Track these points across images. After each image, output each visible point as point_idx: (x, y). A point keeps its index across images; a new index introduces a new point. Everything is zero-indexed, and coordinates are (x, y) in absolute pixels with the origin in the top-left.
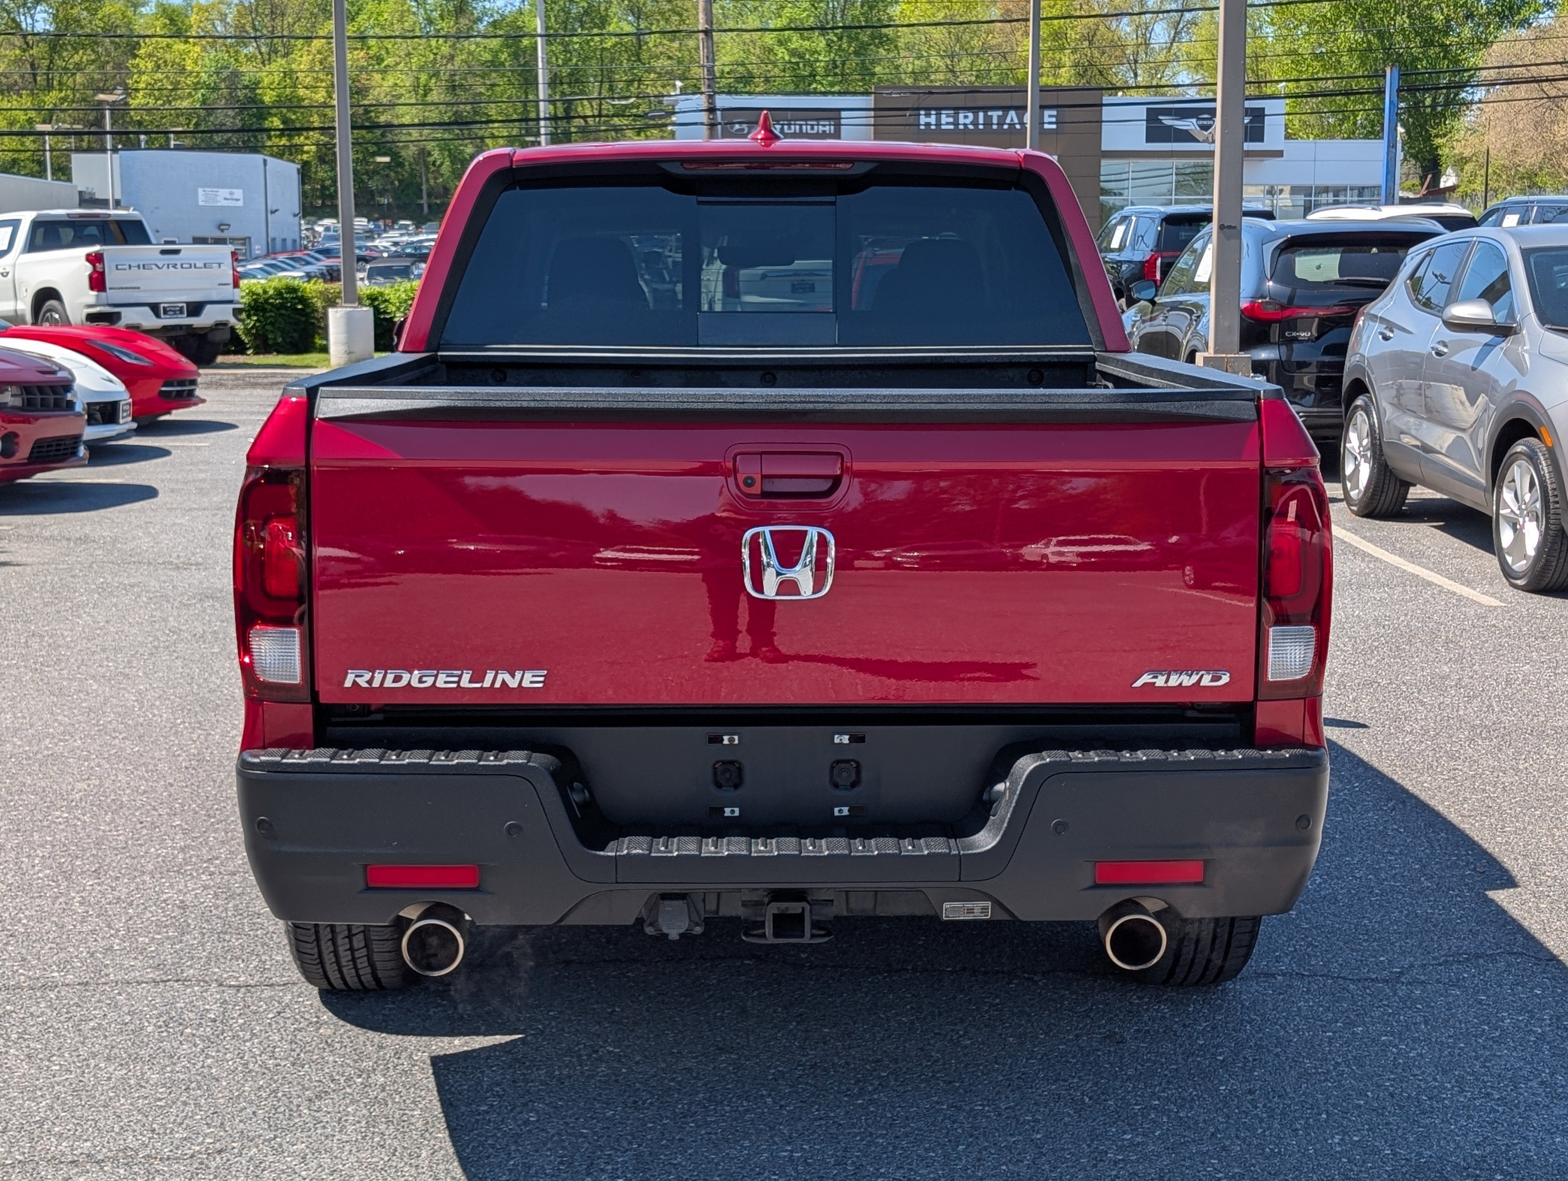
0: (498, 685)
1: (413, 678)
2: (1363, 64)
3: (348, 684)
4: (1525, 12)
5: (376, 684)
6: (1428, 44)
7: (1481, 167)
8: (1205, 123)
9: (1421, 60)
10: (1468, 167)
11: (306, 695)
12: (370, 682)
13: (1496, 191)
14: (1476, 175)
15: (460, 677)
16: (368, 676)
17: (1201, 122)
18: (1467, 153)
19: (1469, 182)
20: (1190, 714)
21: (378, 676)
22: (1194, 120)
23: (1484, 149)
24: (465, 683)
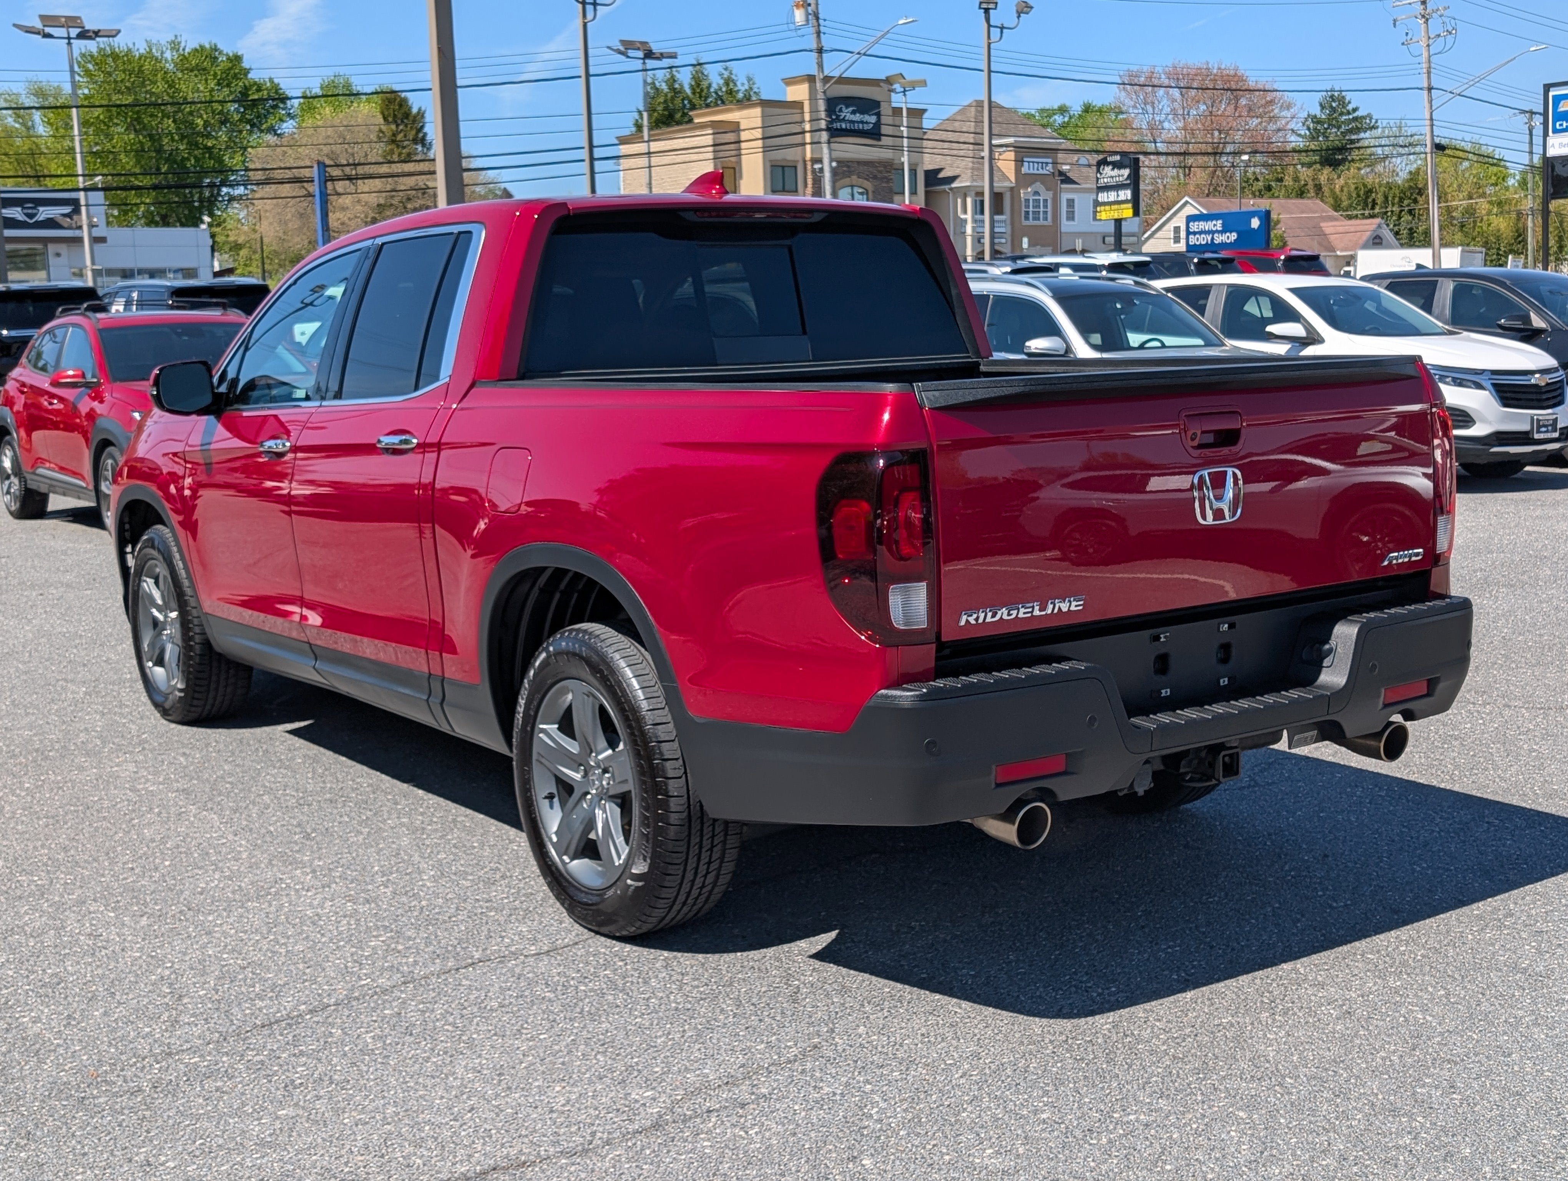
0: (1056, 611)
1: (1003, 613)
2: (138, 162)
3: (963, 623)
4: (271, 120)
5: (981, 621)
6: (193, 145)
7: (255, 252)
8: (30, 211)
9: (188, 159)
10: (243, 252)
11: (933, 638)
12: (977, 619)
13: (270, 273)
14: (251, 259)
15: (1033, 607)
16: (975, 616)
17: (26, 211)
18: (241, 241)
19: (246, 265)
20: (1380, 583)
21: (982, 616)
22: (19, 209)
23: (258, 236)
24: (1037, 613)
